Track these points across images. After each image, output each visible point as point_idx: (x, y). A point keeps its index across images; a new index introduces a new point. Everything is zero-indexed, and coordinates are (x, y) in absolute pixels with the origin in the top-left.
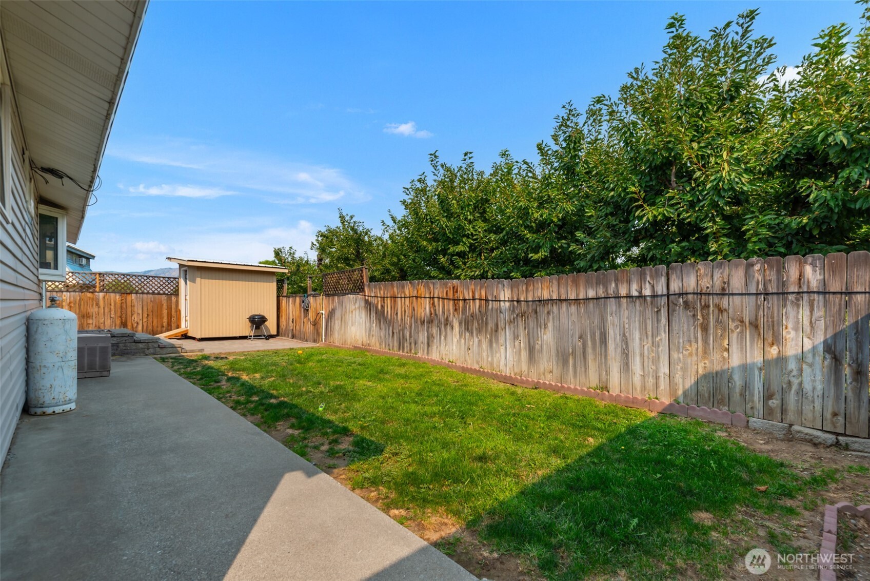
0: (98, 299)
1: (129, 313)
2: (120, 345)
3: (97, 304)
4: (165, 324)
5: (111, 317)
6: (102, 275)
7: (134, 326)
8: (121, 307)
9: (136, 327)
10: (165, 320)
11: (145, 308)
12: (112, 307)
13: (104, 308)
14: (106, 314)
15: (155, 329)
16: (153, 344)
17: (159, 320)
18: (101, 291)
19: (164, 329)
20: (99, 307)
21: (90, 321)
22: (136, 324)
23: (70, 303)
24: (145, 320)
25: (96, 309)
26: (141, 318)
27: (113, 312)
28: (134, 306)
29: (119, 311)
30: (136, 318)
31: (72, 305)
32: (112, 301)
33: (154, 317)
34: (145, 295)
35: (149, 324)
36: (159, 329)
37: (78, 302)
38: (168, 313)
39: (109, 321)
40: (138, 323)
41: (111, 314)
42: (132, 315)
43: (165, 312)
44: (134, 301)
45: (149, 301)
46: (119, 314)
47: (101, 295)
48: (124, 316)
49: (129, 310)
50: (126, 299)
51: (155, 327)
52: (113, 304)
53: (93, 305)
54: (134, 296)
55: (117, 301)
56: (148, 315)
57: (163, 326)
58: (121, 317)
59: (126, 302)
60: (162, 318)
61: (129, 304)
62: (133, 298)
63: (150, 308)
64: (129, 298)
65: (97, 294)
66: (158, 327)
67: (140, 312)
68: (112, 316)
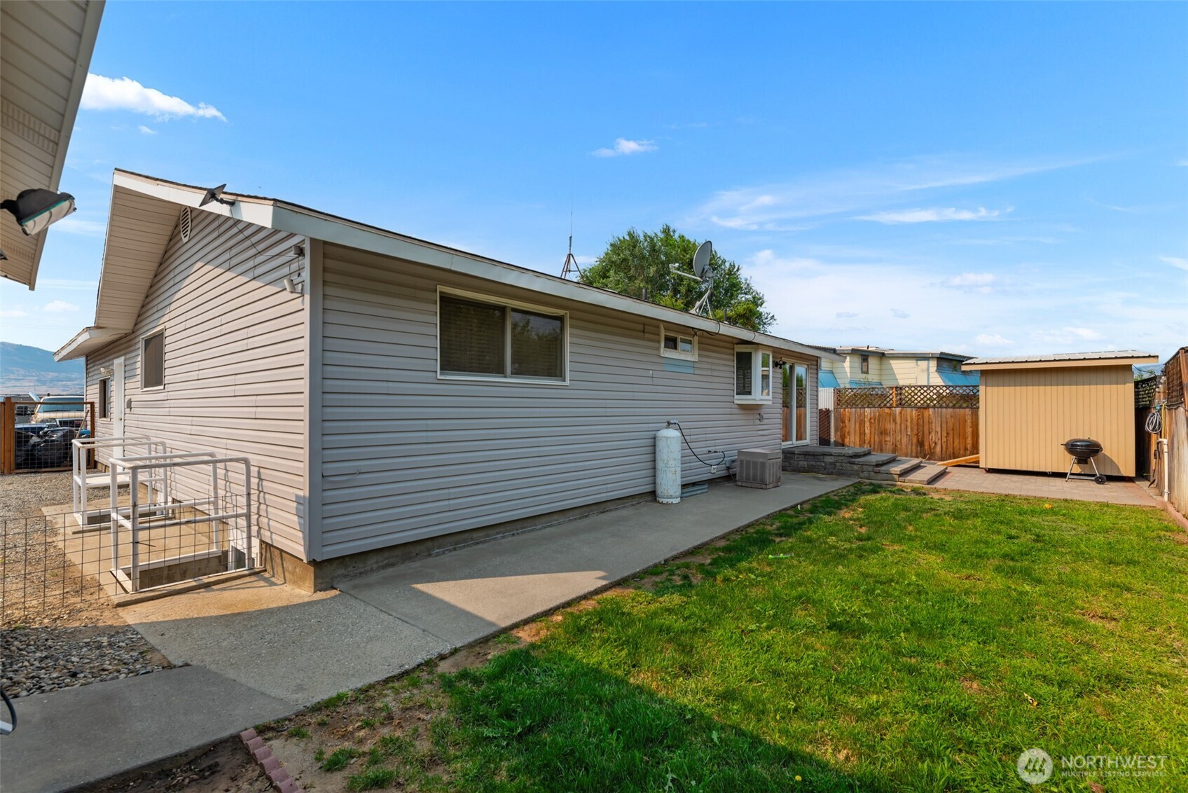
0: (895, 415)
1: (926, 432)
2: (838, 464)
3: (894, 420)
4: (969, 446)
5: (907, 435)
6: (898, 389)
7: (932, 447)
8: (918, 425)
9: (934, 448)
10: (969, 440)
11: (944, 425)
12: (909, 424)
13: (900, 424)
14: (903, 431)
15: (956, 452)
16: (867, 467)
17: (961, 440)
18: (897, 406)
19: (968, 452)
20: (896, 423)
21: (888, 439)
22: (934, 444)
23: (871, 419)
24: (944, 440)
25: (893, 426)
26: (940, 437)
27: (909, 430)
28: (932, 423)
29: (916, 427)
30: (933, 437)
31: (872, 421)
32: (909, 417)
33: (955, 437)
34: (944, 410)
35: (949, 446)
36: (962, 452)
37: (877, 418)
38: (973, 432)
39: (905, 439)
40: (936, 443)
41: (907, 431)
42: (929, 433)
43: (969, 430)
44: (932, 416)
45: (948, 416)
46: (915, 431)
47: (898, 410)
48: (920, 434)
49: (926, 427)
50: (923, 414)
51: (956, 449)
52: (909, 421)
53: (890, 421)
54: (931, 410)
55: (914, 417)
56: (947, 433)
57: (966, 449)
58: (917, 435)
59: (923, 417)
60: (965, 438)
61: (926, 420)
62: (931, 413)
63: (950, 425)
64: (926, 413)
65: (893, 409)
66: (960, 449)
67: (939, 430)
68: (909, 433)
